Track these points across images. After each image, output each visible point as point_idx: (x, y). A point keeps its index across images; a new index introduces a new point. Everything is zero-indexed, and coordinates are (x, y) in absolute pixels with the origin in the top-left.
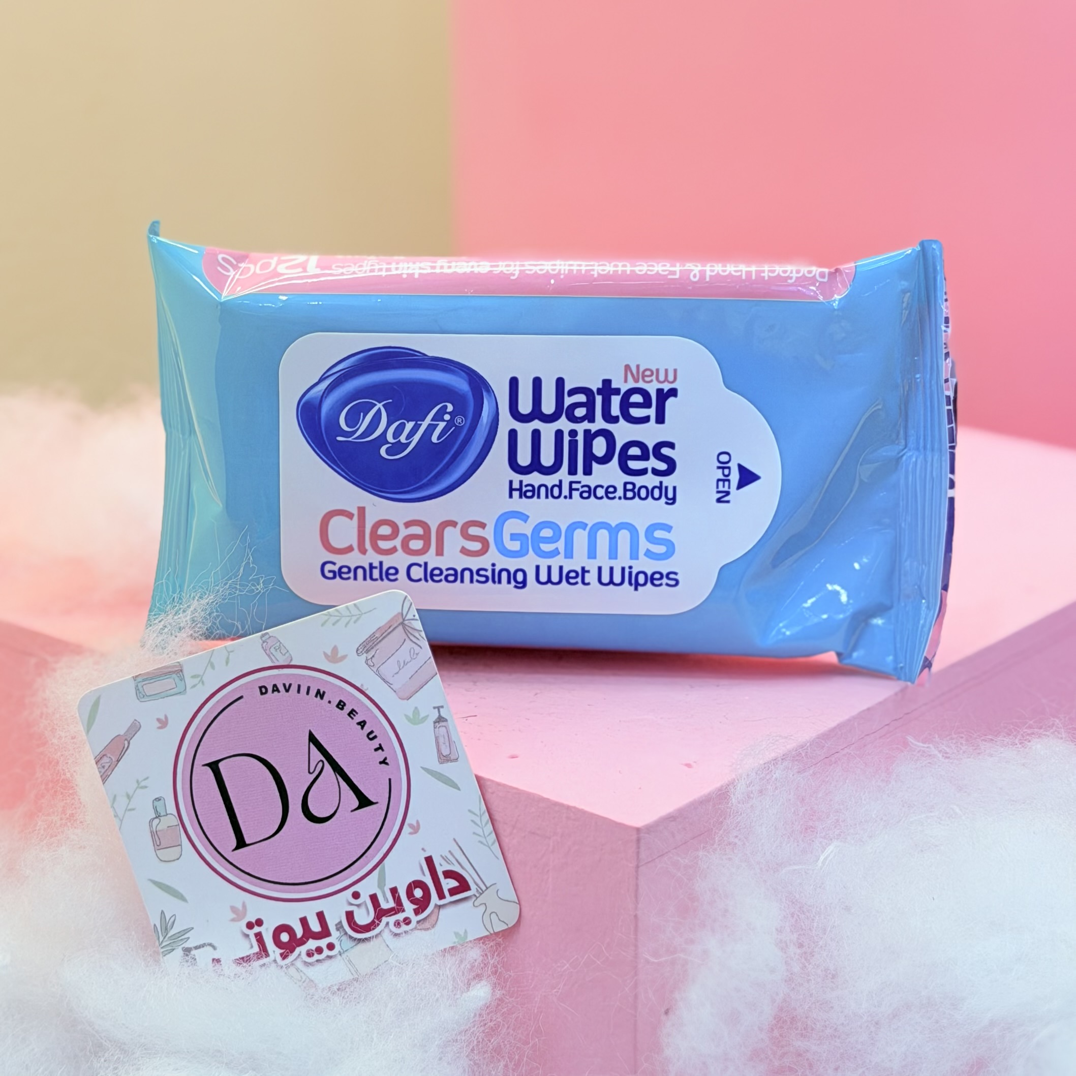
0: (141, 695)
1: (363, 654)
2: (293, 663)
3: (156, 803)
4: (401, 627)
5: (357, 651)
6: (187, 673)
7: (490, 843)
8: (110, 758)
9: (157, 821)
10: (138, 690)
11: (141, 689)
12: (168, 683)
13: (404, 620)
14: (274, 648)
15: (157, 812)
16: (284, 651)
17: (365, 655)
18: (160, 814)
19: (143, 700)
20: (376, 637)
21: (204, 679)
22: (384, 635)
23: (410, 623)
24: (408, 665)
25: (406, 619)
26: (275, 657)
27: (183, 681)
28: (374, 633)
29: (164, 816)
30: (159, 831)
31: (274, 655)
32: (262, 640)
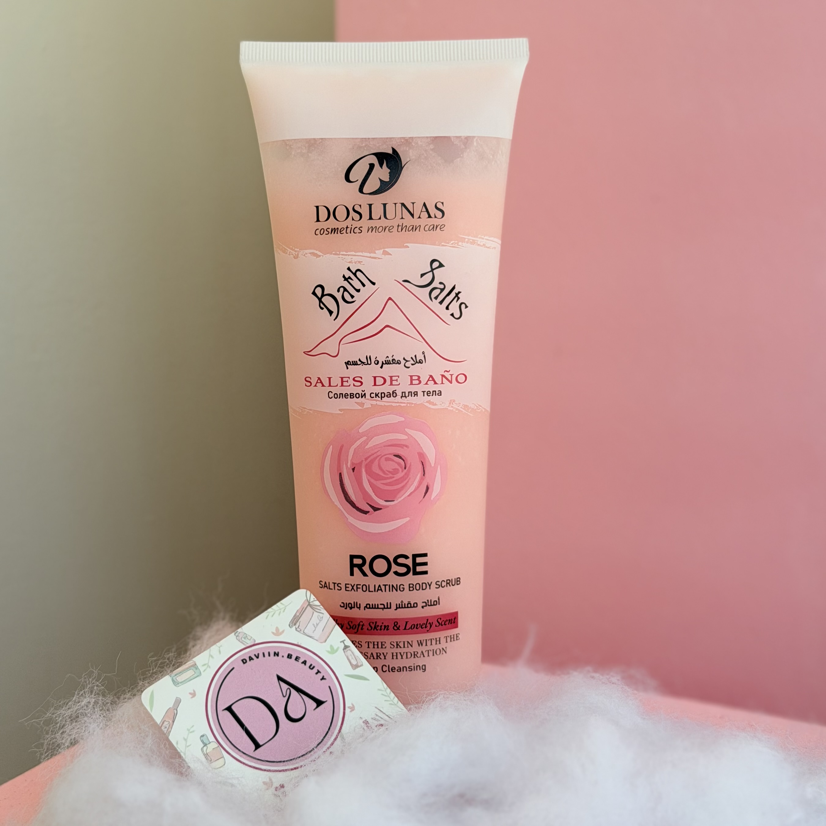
0: (176, 683)
1: (293, 626)
2: (257, 642)
3: (202, 738)
4: (309, 607)
5: (289, 625)
6: (199, 665)
7: (396, 703)
8: (168, 721)
9: (205, 748)
10: (174, 681)
11: (175, 680)
12: (190, 673)
13: (309, 603)
14: (244, 638)
15: (204, 743)
16: (249, 638)
17: (294, 627)
18: (206, 743)
19: (178, 685)
20: (297, 616)
21: (210, 664)
22: (301, 613)
23: (313, 603)
24: (319, 624)
25: (310, 601)
26: (246, 643)
27: (198, 669)
28: (295, 614)
29: (209, 744)
30: (209, 753)
31: (245, 642)
32: (235, 636)
